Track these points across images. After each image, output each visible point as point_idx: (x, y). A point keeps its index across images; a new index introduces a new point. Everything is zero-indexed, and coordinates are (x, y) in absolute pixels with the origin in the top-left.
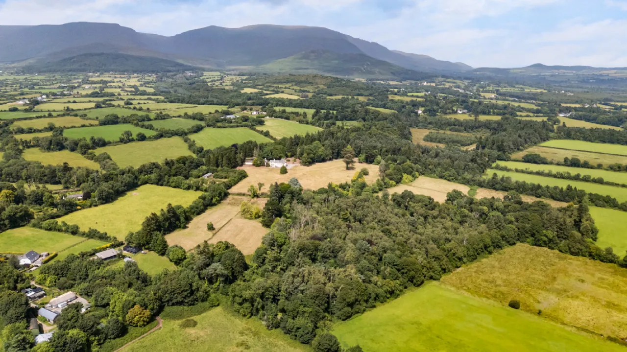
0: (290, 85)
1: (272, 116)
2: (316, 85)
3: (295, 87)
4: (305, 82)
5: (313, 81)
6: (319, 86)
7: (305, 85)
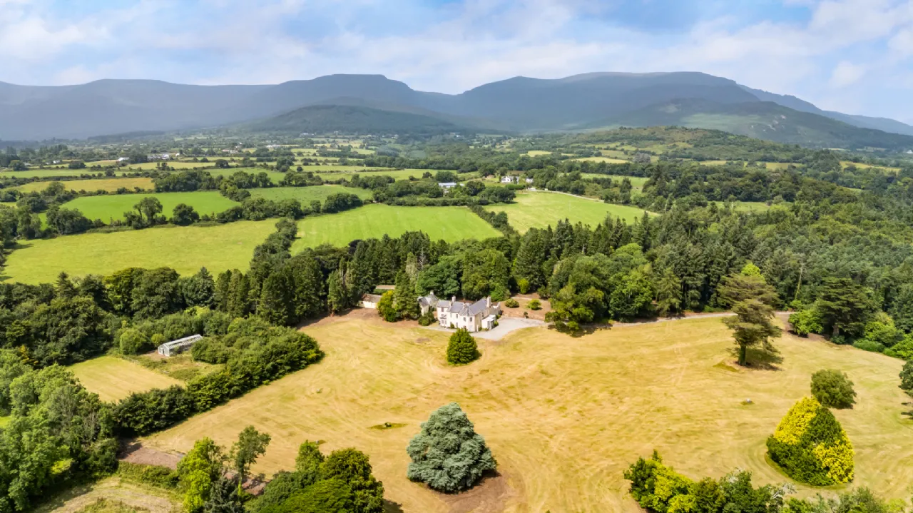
0: (619, 144)
1: (543, 187)
2: (671, 142)
3: (626, 148)
4: (649, 139)
5: (666, 136)
6: (676, 143)
7: (647, 142)
